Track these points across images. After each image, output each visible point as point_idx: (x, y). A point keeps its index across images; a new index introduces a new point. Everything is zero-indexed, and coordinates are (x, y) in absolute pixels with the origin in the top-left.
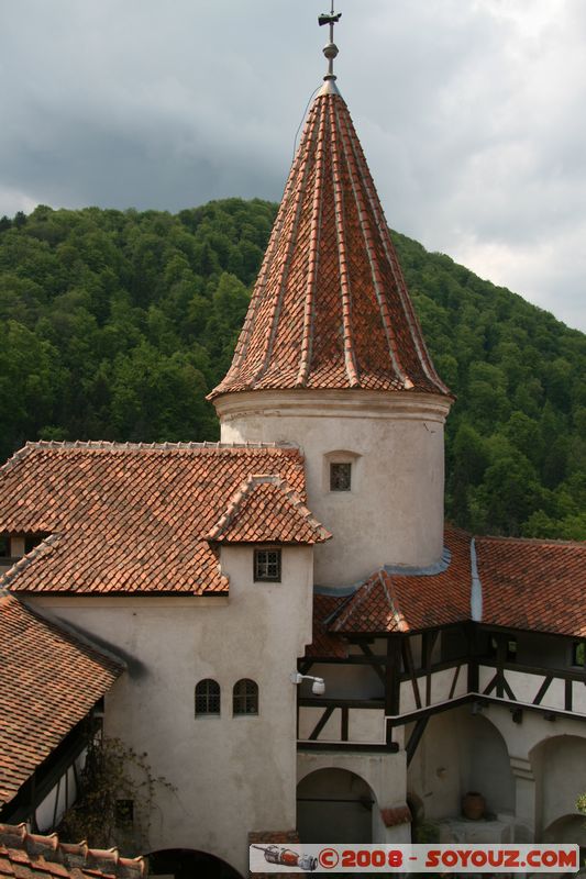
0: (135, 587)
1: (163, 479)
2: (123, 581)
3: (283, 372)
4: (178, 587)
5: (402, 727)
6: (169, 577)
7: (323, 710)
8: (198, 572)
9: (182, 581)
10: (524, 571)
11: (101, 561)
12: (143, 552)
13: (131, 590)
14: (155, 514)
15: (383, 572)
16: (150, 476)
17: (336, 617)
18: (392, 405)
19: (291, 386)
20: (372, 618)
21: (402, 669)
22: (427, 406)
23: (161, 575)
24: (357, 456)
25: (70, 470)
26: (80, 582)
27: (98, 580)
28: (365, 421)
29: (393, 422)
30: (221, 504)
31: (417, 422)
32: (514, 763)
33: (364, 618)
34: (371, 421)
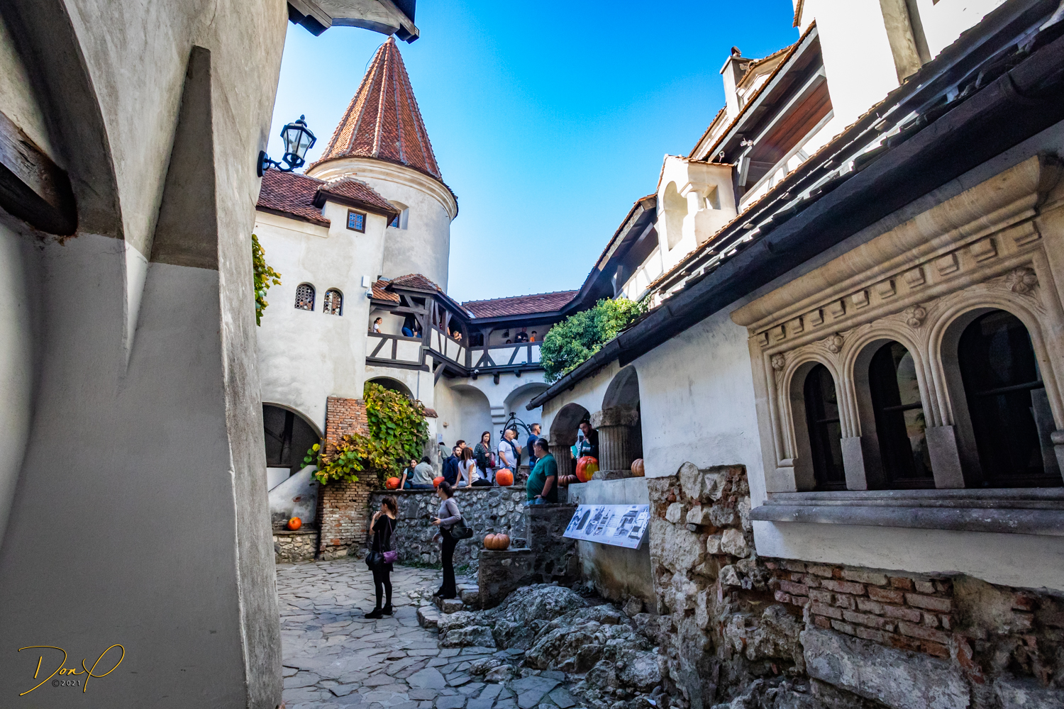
4: (295, 213)
5: (431, 358)
7: (380, 339)
15: (418, 275)
18: (428, 185)
19: (368, 156)
22: (446, 198)
24: (405, 207)
28: (411, 189)
29: (427, 196)
32: (493, 413)
34: (415, 190)
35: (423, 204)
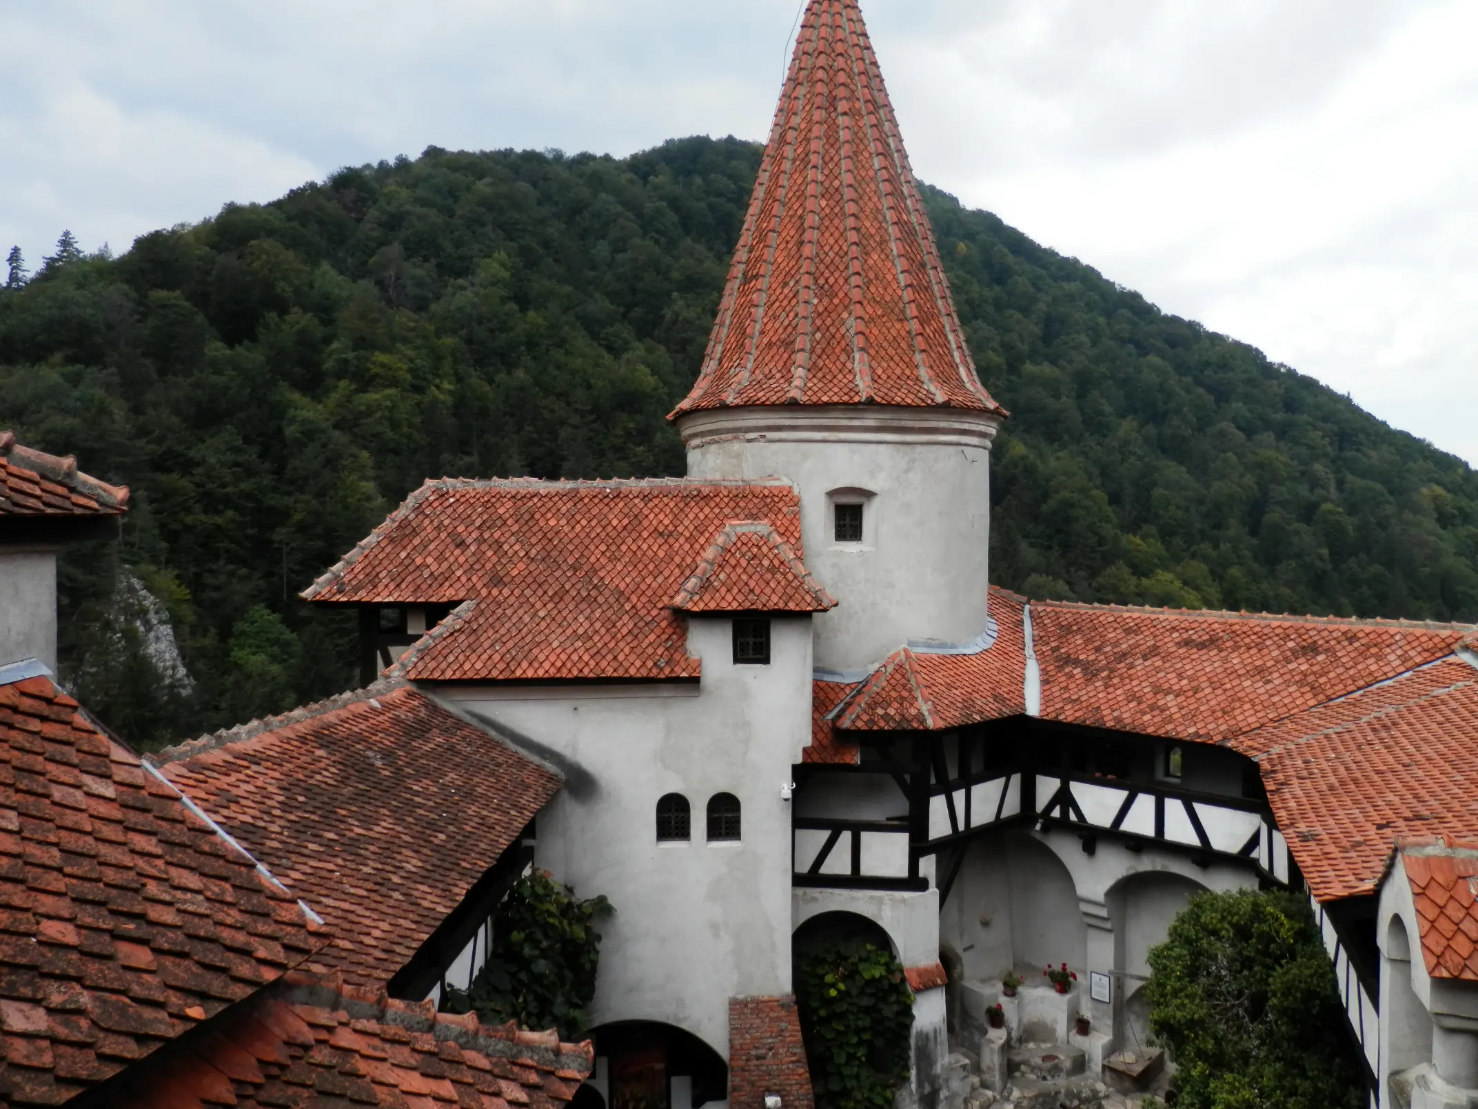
0: (575, 672)
1: (609, 528)
2: (559, 664)
3: (771, 381)
4: (632, 671)
5: (933, 857)
6: (621, 657)
7: (824, 835)
8: (660, 651)
9: (638, 663)
10: (1098, 649)
11: (530, 637)
12: (587, 624)
13: (570, 676)
14: (602, 574)
15: (905, 651)
16: (593, 523)
17: (843, 711)
18: (917, 425)
19: (782, 400)
20: (892, 711)
21: (933, 781)
22: (966, 426)
23: (610, 657)
24: (870, 495)
25: (485, 516)
26: (501, 666)
27: (525, 664)
28: (882, 447)
29: (919, 449)
30: (689, 560)
31: (951, 449)
32: (1084, 907)
33: (880, 711)
34: (890, 448)
35: (911, 475)
